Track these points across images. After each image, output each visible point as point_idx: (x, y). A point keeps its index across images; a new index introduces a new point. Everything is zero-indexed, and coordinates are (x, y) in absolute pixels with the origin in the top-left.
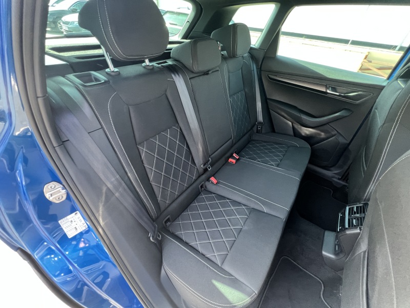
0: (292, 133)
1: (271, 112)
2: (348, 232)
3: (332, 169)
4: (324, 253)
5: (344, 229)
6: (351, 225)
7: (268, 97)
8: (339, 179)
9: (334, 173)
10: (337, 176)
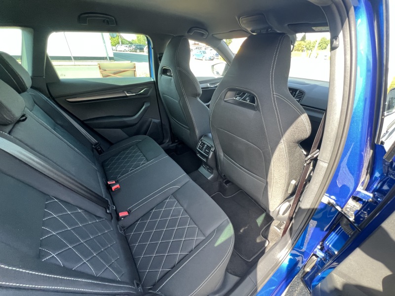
0: (126, 136)
1: (96, 129)
2: (210, 157)
3: (164, 141)
4: (209, 179)
5: (207, 158)
6: (208, 153)
7: (82, 119)
8: (172, 144)
9: (168, 142)
10: (170, 143)
